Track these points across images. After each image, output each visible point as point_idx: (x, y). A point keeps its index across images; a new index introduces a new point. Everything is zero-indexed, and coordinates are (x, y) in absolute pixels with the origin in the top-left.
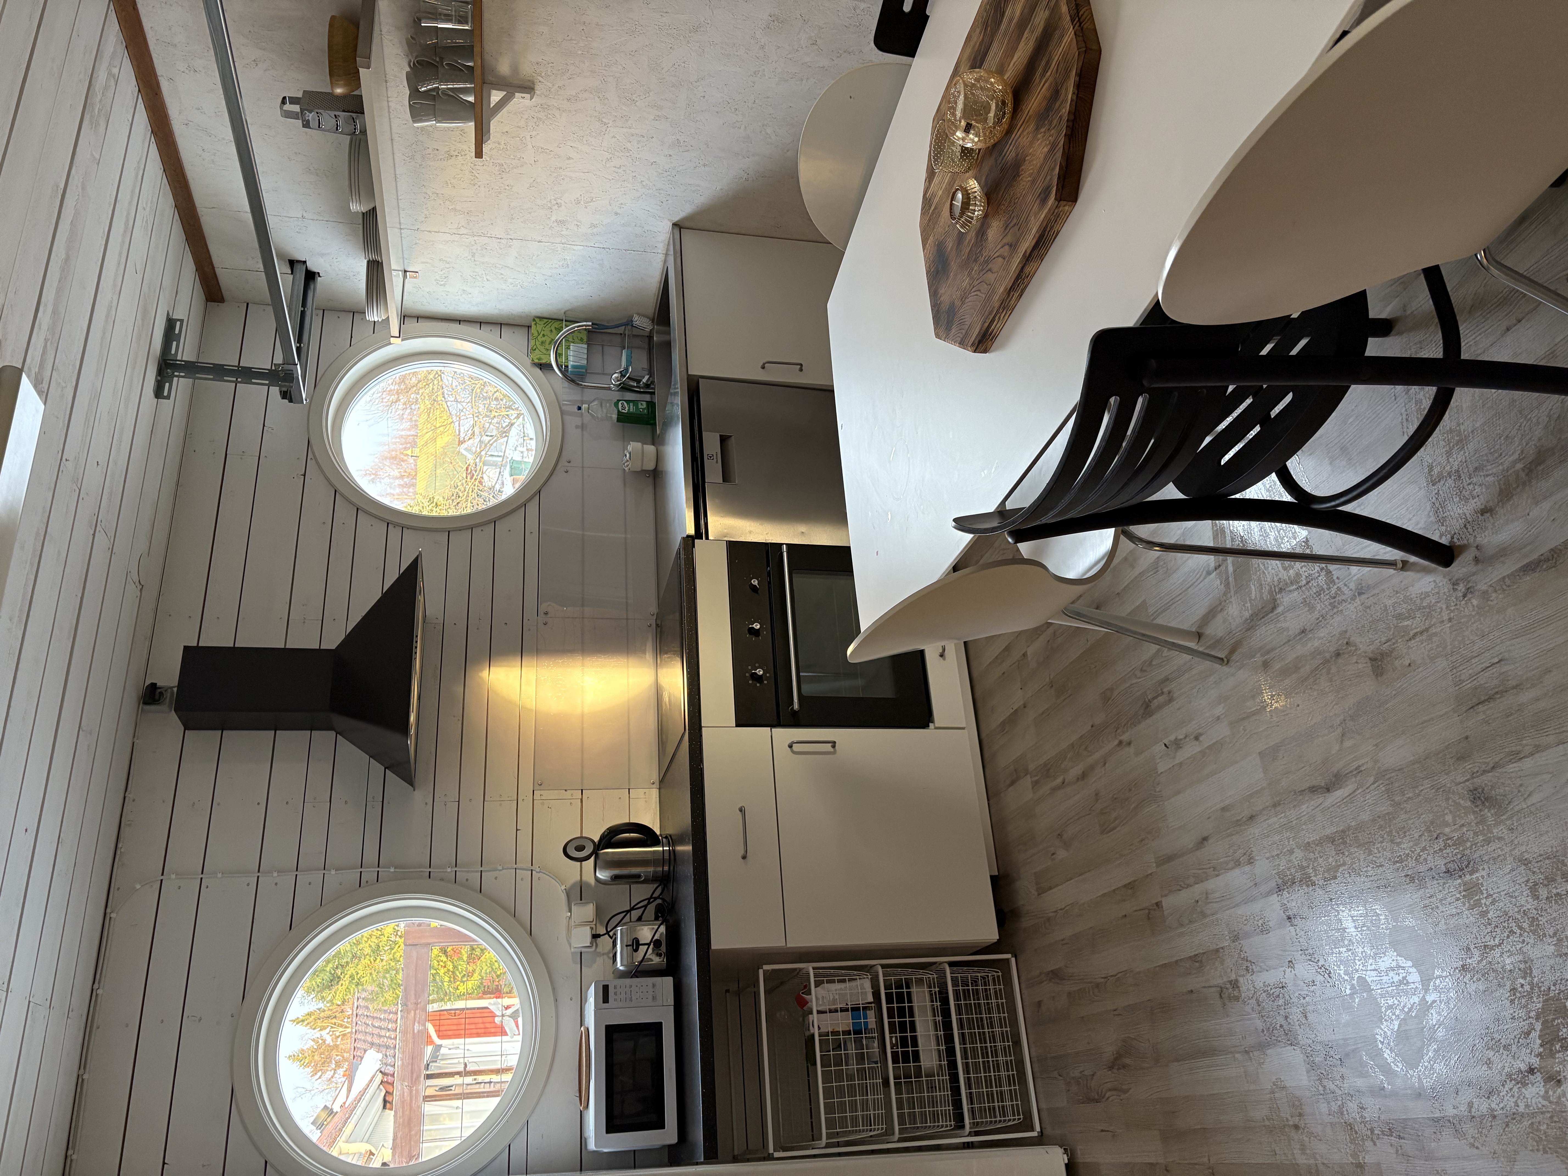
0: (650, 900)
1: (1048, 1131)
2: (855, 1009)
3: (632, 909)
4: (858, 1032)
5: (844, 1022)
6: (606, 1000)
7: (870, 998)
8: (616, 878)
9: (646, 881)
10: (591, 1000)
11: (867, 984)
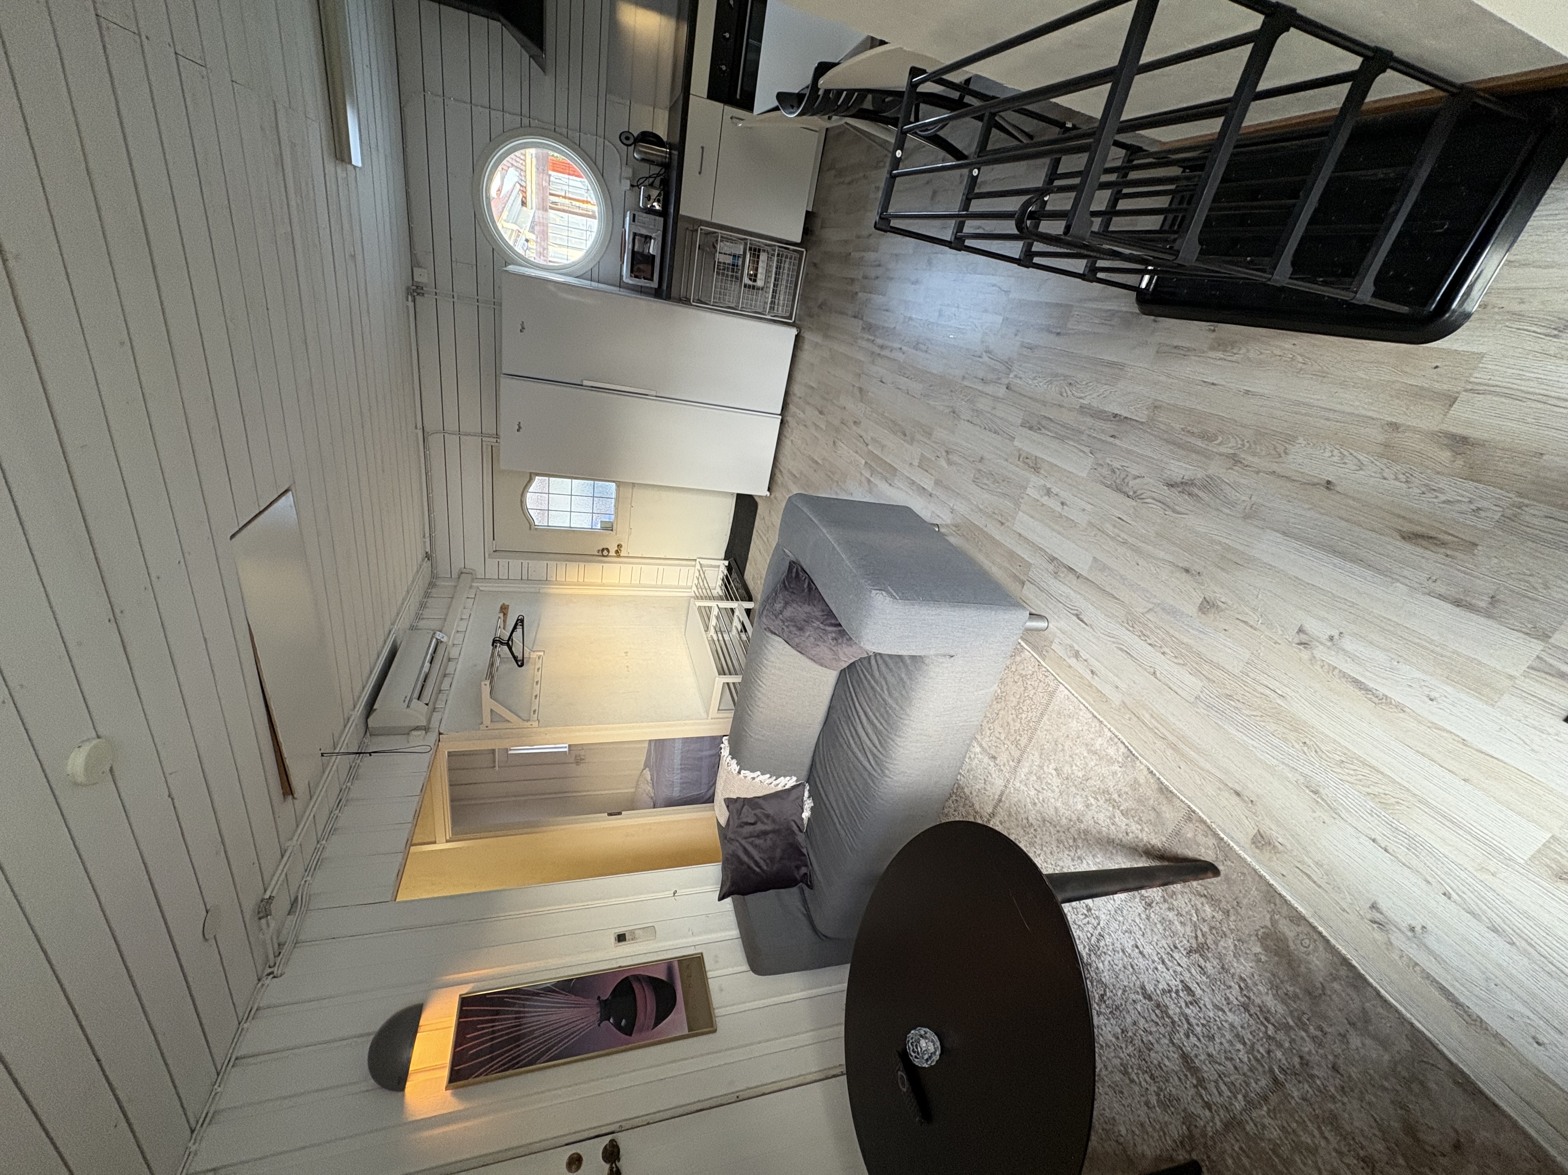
0: (658, 175)
1: (797, 322)
2: (734, 256)
3: (650, 177)
4: (733, 265)
5: (729, 260)
6: (634, 221)
7: (742, 253)
8: (643, 160)
9: (658, 165)
10: (628, 218)
11: (742, 247)
